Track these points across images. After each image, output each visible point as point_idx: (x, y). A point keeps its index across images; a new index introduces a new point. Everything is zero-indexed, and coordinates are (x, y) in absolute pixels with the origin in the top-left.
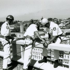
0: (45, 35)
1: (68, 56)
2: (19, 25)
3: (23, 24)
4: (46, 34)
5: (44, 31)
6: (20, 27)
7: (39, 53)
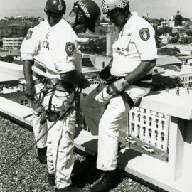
2: (105, 33)
7: (157, 120)
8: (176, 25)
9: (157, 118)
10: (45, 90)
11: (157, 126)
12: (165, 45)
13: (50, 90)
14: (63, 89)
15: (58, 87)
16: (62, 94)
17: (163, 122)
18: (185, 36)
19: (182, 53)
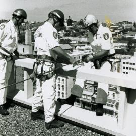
0: (72, 51)
1: (114, 94)
2: (24, 30)
3: (31, 28)
4: (74, 50)
5: (71, 44)
6: (24, 33)
7: (59, 85)
8: (68, 25)
9: (59, 83)
10: (38, 62)
11: (59, 89)
12: (62, 37)
13: (42, 62)
14: (50, 61)
15: (46, 60)
16: (49, 64)
17: (63, 86)
18: (74, 32)
19: (73, 42)
